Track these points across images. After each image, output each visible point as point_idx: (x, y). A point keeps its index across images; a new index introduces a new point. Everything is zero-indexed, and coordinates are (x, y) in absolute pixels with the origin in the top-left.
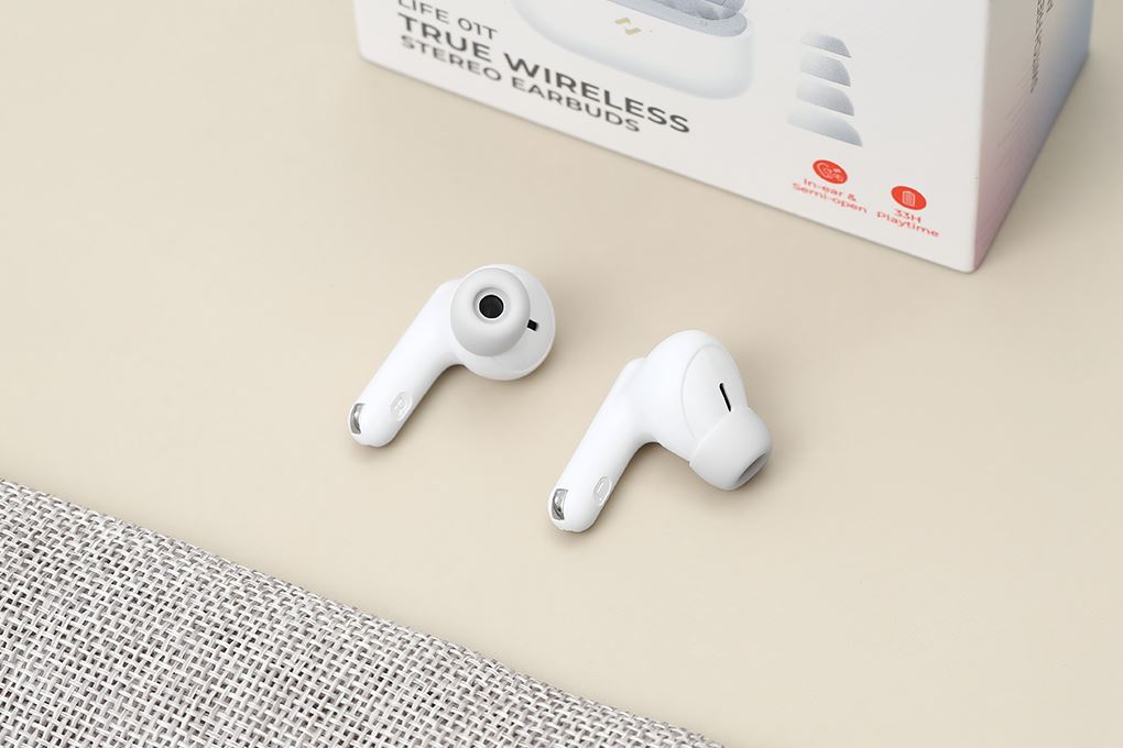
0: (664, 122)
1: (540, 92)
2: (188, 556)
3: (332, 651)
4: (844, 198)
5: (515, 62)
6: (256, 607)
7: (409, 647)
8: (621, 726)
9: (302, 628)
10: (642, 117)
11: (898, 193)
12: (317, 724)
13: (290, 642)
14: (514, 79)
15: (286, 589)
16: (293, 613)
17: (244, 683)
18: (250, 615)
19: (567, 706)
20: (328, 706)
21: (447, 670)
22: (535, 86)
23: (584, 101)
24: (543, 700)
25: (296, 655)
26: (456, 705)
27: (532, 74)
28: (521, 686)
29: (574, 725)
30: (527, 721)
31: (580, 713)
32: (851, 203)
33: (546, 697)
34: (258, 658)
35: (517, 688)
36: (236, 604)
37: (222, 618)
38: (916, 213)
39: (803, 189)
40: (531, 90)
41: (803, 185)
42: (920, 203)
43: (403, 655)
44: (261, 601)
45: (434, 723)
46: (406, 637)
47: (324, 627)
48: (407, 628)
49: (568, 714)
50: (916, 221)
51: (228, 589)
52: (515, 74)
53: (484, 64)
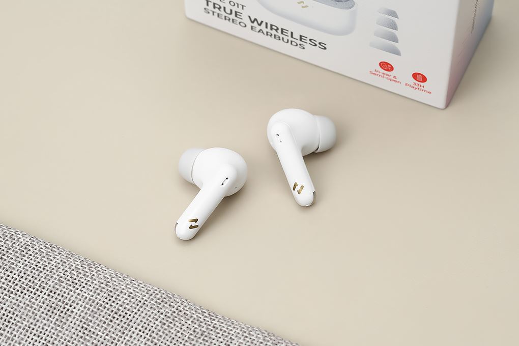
0: (316, 45)
1: (263, 32)
2: (57, 251)
3: (117, 293)
4: (392, 77)
5: (253, 20)
6: (86, 273)
7: (150, 293)
8: (239, 329)
9: (105, 283)
10: (306, 43)
11: (415, 76)
12: (110, 323)
13: (100, 289)
14: (252, 27)
15: (99, 266)
16: (101, 276)
17: (79, 305)
18: (83, 277)
19: (217, 320)
20: (115, 316)
21: (166, 303)
22: (261, 30)
23: (281, 36)
24: (207, 317)
25: (102, 294)
26: (169, 317)
27: (260, 25)
28: (198, 310)
29: (219, 328)
30: (199, 326)
31: (222, 323)
32: (395, 79)
33: (208, 316)
34: (86, 295)
35: (196, 311)
36: (77, 271)
37: (71, 277)
38: (422, 84)
39: (374, 74)
40: (259, 31)
41: (374, 72)
42: (424, 79)
43: (147, 296)
44: (88, 271)
45: (160, 324)
46: (149, 288)
47: (114, 283)
48: (150, 285)
49: (217, 323)
50: (422, 87)
51: (74, 265)
52: (252, 25)
53: (239, 20)
